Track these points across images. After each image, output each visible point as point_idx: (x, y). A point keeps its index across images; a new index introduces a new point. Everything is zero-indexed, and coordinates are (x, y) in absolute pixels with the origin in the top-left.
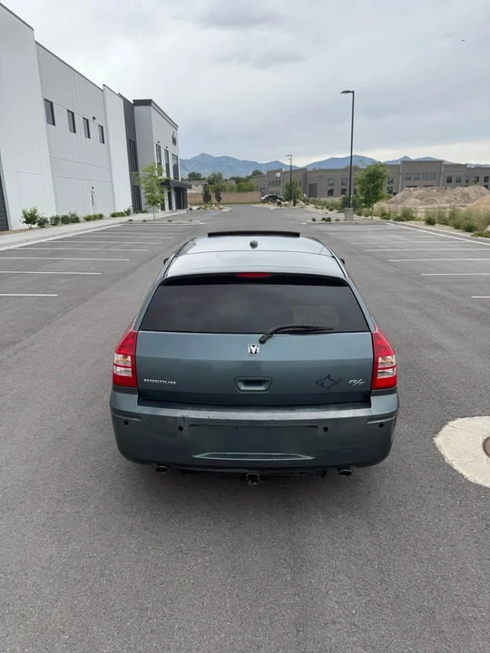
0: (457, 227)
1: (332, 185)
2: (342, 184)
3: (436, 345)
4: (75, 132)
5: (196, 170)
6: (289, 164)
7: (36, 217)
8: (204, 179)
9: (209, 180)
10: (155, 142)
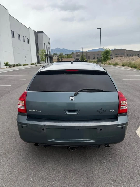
0: (131, 67)
1: (94, 56)
2: (97, 56)
3: (131, 100)
4: (20, 40)
5: (55, 52)
6: (82, 51)
7: (8, 64)
8: (58, 55)
9: (59, 55)
10: (44, 43)
